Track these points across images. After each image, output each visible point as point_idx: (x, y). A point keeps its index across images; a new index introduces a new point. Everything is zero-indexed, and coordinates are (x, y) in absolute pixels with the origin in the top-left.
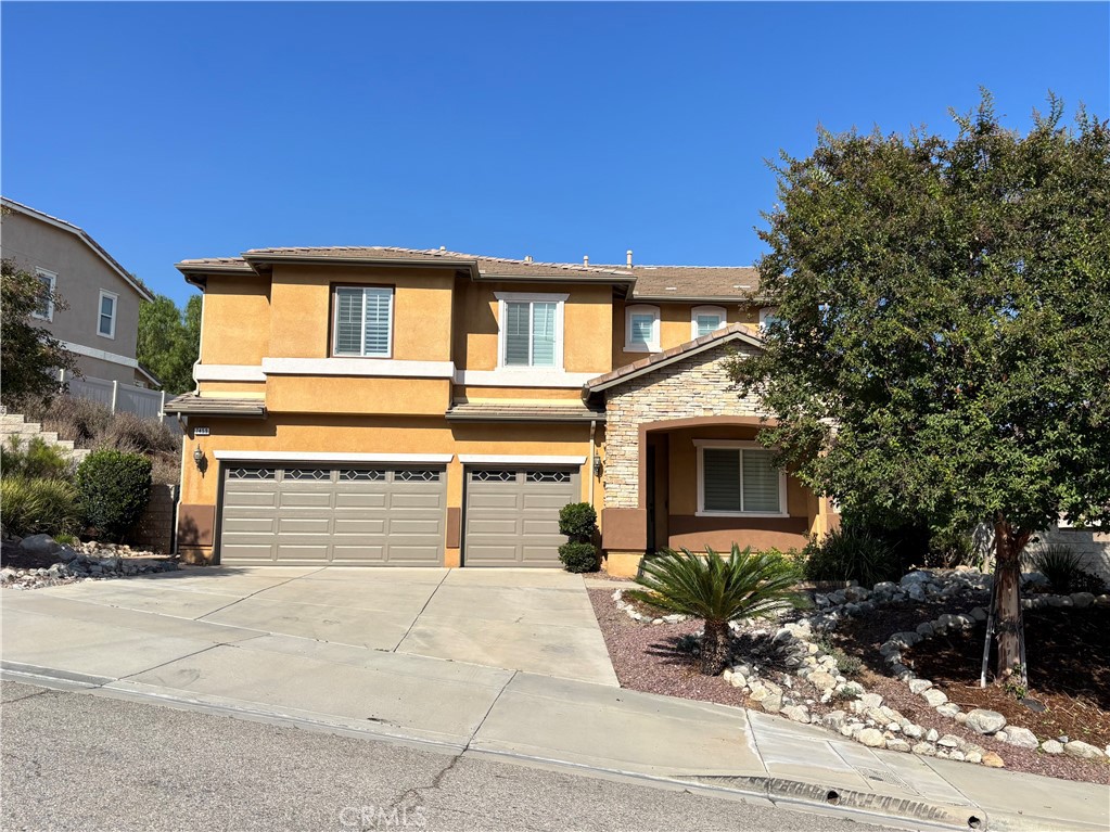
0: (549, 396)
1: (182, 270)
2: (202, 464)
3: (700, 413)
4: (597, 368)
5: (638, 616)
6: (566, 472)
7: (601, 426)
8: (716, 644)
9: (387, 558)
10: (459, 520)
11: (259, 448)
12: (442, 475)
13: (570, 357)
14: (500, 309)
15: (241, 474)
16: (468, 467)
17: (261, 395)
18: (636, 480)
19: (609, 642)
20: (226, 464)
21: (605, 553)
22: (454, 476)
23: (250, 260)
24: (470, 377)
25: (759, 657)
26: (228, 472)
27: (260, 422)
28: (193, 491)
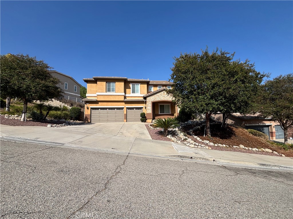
0: (138, 98)
1: (84, 80)
2: (88, 108)
3: (160, 100)
4: (145, 94)
5: (153, 128)
6: (141, 108)
7: (146, 102)
8: (166, 132)
9: (116, 121)
10: (126, 116)
11: (96, 106)
12: (123, 109)
13: (141, 92)
14: (131, 85)
15: (94, 110)
16: (127, 108)
17: (96, 98)
18: (151, 109)
19: (149, 132)
20: (91, 108)
21: (147, 119)
22: (125, 109)
23: (94, 78)
24: (127, 95)
25: (171, 133)
26: (92, 109)
27: (96, 102)
28: (87, 112)
